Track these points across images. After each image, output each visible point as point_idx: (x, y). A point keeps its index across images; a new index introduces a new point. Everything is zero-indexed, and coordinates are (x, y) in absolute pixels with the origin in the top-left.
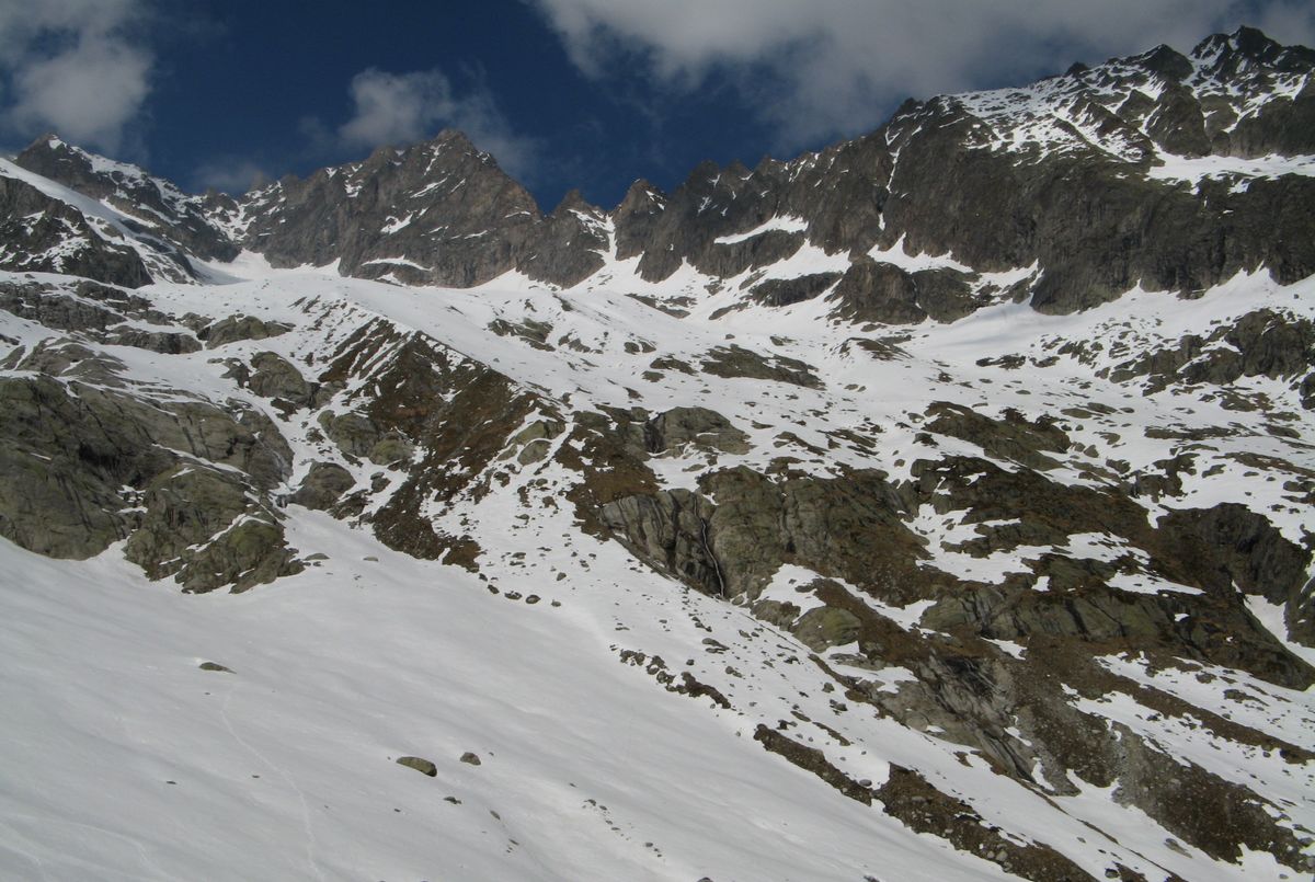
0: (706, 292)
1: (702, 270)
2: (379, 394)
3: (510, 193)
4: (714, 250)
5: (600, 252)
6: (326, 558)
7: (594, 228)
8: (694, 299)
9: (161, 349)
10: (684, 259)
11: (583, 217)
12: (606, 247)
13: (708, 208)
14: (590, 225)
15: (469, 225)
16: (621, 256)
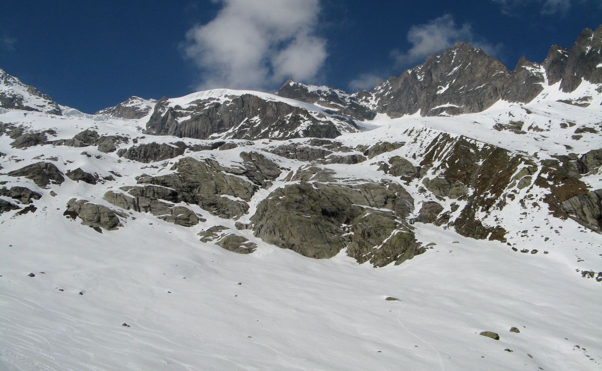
0: (597, 92)
1: (592, 82)
2: (448, 167)
3: (492, 64)
4: (597, 71)
5: (540, 83)
6: (435, 244)
7: (535, 73)
8: (591, 97)
9: (349, 163)
10: (583, 78)
11: (529, 68)
12: (543, 80)
13: (590, 51)
14: (533, 72)
15: (476, 83)
16: (551, 83)
